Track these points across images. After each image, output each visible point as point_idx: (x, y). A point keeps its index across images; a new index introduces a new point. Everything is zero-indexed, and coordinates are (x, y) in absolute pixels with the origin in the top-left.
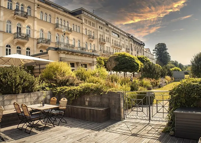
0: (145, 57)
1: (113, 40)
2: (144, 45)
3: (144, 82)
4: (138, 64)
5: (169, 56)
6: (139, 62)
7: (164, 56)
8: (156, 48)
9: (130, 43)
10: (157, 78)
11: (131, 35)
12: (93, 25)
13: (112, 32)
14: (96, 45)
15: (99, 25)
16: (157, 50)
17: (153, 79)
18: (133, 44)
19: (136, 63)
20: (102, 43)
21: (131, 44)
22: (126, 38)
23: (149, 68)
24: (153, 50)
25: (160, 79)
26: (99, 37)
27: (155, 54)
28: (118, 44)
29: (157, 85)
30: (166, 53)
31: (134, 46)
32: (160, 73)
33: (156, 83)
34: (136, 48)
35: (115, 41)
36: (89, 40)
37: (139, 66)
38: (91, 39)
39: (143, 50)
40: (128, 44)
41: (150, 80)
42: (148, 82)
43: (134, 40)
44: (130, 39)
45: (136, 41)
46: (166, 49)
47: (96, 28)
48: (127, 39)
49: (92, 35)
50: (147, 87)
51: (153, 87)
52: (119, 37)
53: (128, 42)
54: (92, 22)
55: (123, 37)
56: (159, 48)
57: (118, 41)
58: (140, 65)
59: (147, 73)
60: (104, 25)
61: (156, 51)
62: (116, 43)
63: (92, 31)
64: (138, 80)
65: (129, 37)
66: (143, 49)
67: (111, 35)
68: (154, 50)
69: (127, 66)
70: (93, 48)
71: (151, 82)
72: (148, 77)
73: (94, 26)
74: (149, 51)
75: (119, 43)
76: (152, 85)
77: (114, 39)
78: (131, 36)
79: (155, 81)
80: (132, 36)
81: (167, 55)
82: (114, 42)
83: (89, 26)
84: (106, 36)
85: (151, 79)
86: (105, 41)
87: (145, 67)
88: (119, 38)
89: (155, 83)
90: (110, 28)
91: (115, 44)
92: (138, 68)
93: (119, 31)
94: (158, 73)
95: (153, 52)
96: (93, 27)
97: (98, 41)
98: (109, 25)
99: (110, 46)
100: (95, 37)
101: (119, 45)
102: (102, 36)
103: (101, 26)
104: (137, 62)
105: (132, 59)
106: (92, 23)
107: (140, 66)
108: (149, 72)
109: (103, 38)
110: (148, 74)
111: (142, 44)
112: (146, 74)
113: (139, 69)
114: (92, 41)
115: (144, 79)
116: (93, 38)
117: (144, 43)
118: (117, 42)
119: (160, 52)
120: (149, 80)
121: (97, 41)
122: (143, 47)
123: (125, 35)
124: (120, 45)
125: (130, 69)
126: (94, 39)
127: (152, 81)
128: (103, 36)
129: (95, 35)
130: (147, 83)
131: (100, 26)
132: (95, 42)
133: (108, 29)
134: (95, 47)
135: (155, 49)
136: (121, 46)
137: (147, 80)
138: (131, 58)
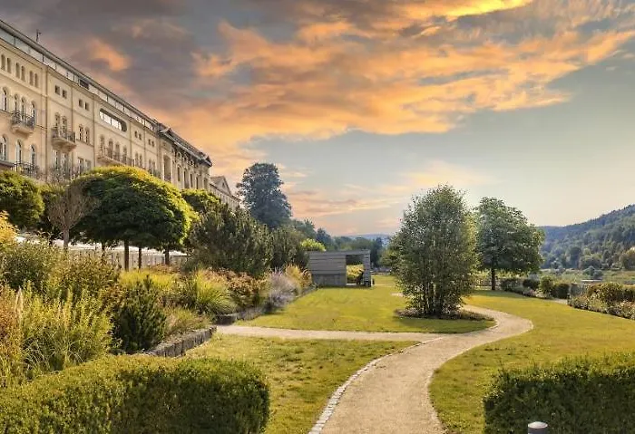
0: (211, 195)
1: (102, 139)
2: (207, 163)
3: (198, 286)
4: (179, 215)
5: (286, 204)
6: (185, 207)
7: (270, 204)
8: (246, 179)
9: (164, 153)
10: (255, 272)
11: (165, 128)
12: (34, 79)
13: (102, 110)
14: (41, 148)
15: (53, 82)
16: (249, 184)
17: (239, 276)
18: (172, 158)
19: (172, 208)
20: (61, 145)
21: (166, 159)
22: (148, 137)
23: (223, 229)
24: (238, 185)
25: (269, 278)
26: (52, 122)
27: (244, 197)
28: (122, 152)
29: (256, 301)
30: (277, 194)
31: (176, 164)
32: (270, 252)
33: (256, 291)
34: (182, 171)
35: (111, 143)
36: (14, 131)
37: (184, 221)
38: (21, 127)
39: (206, 180)
40: (154, 158)
41: (229, 279)
42: (217, 286)
43: (175, 146)
44: (162, 141)
45: (182, 151)
46: (278, 184)
47: (44, 94)
48: (153, 139)
49: (29, 112)
50: (214, 311)
51: (242, 309)
52: (124, 129)
53: (155, 150)
54: (29, 68)
55: (139, 131)
56: (256, 180)
57: (123, 143)
58: (188, 220)
59: (215, 247)
60: (71, 84)
61: (247, 188)
62: (114, 149)
63: (29, 100)
64: (177, 275)
65: (160, 135)
66: (203, 175)
67: (96, 120)
68: (241, 185)
69: (137, 219)
70: (28, 160)
71: (231, 289)
72: (218, 266)
73: (36, 85)
74: (225, 184)
75: (125, 150)
76: (237, 300)
77: (108, 137)
78: (166, 130)
79: (249, 282)
80: (169, 132)
81: (281, 201)
82: (107, 145)
83: (19, 81)
84: (79, 122)
85: (232, 273)
86: (72, 137)
87: (210, 223)
88: (124, 134)
89: (247, 293)
90: (93, 97)
91: (110, 152)
92: (182, 229)
93: (127, 112)
94: (262, 250)
95: (238, 190)
96: (33, 88)
97: (49, 135)
98: (90, 86)
99: (91, 159)
100: (38, 122)
101: (125, 157)
102: (65, 121)
103: (63, 86)
104: (177, 204)
105: (160, 191)
106: (31, 73)
107: (189, 224)
108: (223, 243)
109: (69, 129)
110: (218, 253)
111: (201, 162)
112: (213, 252)
113: (186, 235)
114: (26, 135)
115: (201, 273)
116: (31, 124)
117: (208, 159)
118: (118, 146)
119: (258, 191)
120: (223, 278)
121: (44, 136)
122: (206, 172)
123: (148, 125)
124: (128, 155)
125: (147, 231)
126: (33, 128)
127: (239, 281)
128: (69, 121)
129: (38, 113)
130: (212, 293)
131: (58, 85)
132: (36, 139)
133: (86, 99)
134: (38, 157)
135: (244, 180)
136: (131, 160)
137: (214, 276)
138: (152, 186)
